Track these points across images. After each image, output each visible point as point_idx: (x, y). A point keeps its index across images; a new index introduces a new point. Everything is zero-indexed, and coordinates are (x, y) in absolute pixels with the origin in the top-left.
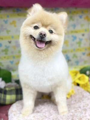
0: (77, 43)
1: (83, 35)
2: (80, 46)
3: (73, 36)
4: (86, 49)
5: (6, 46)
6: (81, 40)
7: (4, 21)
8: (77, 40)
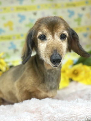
0: (75, 20)
1: (83, 9)
2: (79, 24)
3: (69, 11)
4: (88, 29)
6: (80, 16)
8: (76, 16)
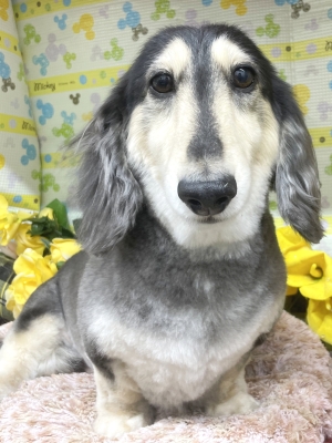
5: (64, 114)
7: (56, 19)
